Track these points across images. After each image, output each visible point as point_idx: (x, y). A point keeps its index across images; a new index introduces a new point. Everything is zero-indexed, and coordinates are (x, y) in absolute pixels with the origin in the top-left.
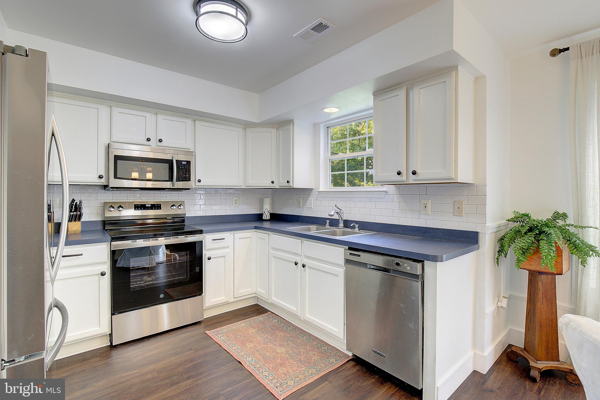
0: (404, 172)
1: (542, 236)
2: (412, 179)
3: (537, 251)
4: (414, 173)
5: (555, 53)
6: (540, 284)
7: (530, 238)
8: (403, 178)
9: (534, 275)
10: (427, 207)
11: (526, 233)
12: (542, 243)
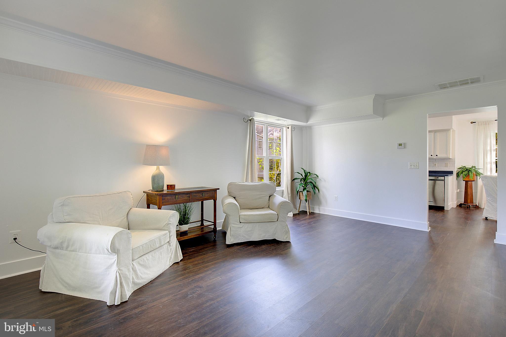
0: (433, 155)
1: (470, 171)
2: (435, 157)
3: (469, 175)
4: (437, 155)
5: (472, 123)
6: (469, 184)
7: (466, 172)
8: (433, 157)
9: (467, 182)
10: (436, 165)
11: (465, 171)
12: (470, 173)
